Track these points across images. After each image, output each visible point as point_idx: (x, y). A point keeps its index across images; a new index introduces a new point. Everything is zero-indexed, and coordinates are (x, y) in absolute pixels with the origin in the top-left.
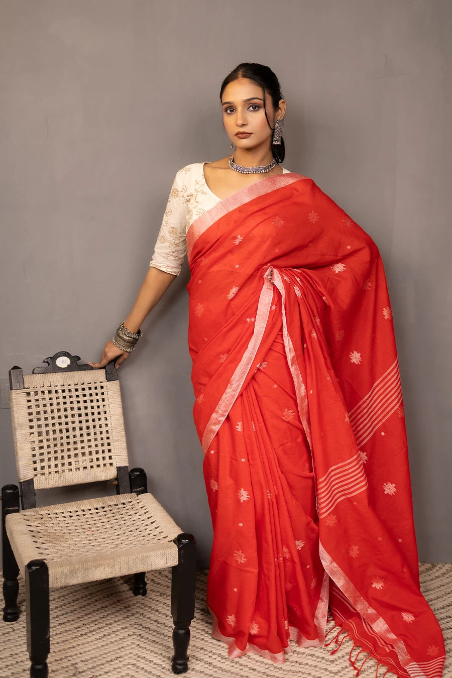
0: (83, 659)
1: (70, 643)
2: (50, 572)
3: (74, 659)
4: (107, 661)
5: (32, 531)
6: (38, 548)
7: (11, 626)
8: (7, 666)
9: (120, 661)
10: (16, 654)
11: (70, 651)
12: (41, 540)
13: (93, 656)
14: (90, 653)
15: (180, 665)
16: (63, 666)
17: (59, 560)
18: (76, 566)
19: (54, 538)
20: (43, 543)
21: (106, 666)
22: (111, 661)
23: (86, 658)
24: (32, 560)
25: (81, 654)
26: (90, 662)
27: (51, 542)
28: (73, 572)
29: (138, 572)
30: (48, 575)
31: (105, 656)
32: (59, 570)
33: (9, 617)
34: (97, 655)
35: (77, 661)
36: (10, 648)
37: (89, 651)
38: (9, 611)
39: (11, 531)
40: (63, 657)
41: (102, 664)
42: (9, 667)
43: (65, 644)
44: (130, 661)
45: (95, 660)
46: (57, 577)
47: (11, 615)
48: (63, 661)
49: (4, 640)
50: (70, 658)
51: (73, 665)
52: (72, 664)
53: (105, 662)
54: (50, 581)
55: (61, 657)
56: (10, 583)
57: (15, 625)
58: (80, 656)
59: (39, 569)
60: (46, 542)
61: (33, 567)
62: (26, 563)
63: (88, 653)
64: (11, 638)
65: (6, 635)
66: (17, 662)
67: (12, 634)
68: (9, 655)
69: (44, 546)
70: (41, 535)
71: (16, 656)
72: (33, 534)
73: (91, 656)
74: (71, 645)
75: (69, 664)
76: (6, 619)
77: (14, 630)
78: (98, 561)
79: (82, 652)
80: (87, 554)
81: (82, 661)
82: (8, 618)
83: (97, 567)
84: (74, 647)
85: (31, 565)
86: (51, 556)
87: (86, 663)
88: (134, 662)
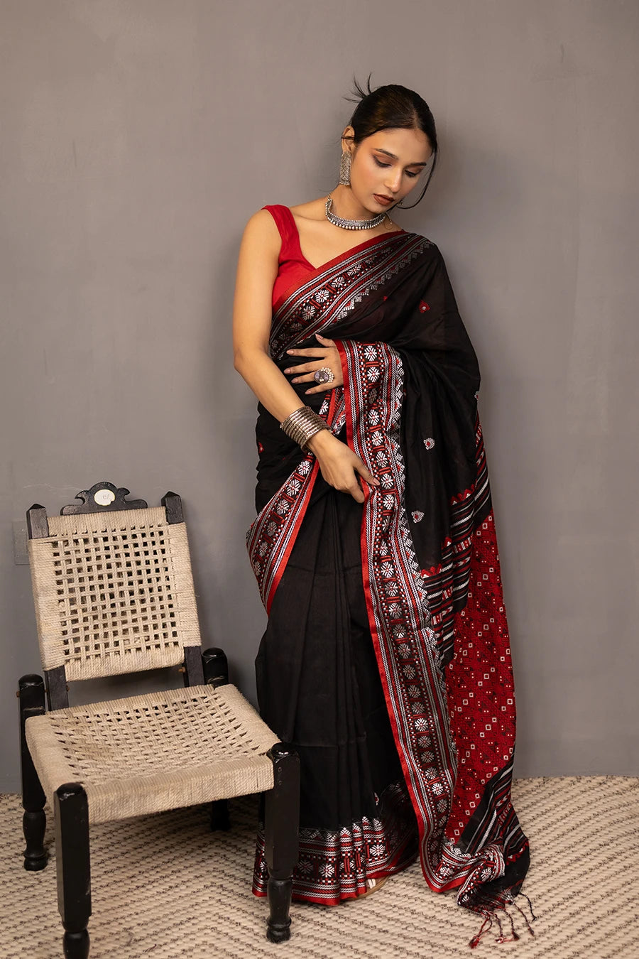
0: (141, 922)
1: (121, 899)
2: (90, 801)
3: (128, 921)
4: (174, 924)
5: (64, 742)
6: (73, 766)
7: (36, 876)
8: (32, 932)
9: (193, 924)
10: (45, 916)
11: (120, 910)
12: (76, 755)
13: (155, 918)
14: (150, 913)
15: (279, 930)
16: (112, 932)
17: (103, 783)
18: (128, 793)
19: (94, 752)
20: (79, 759)
21: (174, 930)
22: (181, 923)
23: (145, 919)
24: (63, 783)
25: (137, 914)
26: (150, 925)
27: (92, 758)
28: (123, 800)
29: (217, 799)
30: (87, 806)
31: (172, 917)
32: (103, 797)
33: (33, 864)
34: (161, 915)
35: (132, 925)
36: (35, 907)
37: (149, 910)
38: (33, 856)
39: (33, 744)
40: (112, 919)
41: (168, 929)
42: (35, 935)
43: (115, 901)
44: (208, 924)
45: (157, 922)
46: (100, 808)
47: (35, 860)
48: (112, 924)
49: (26, 896)
50: (122, 921)
51: (125, 930)
52: (125, 929)
53: (171, 925)
54: (90, 814)
55: (109, 919)
56: (33, 816)
57: (43, 875)
58: (136, 917)
59: (74, 797)
60: (83, 757)
61: (65, 795)
62: (56, 788)
63: (147, 913)
64: (37, 893)
65: (30, 889)
66: (45, 927)
67: (38, 887)
68: (34, 918)
69: (81, 763)
70: (75, 747)
71: (45, 919)
72: (64, 746)
73: (152, 917)
74: (122, 903)
75: (120, 928)
76: (28, 867)
77: (41, 882)
78: (156, 784)
79: (139, 912)
80: (142, 773)
81: (139, 924)
82: (32, 866)
83: (157, 793)
84: (126, 905)
85: (61, 791)
86: (91, 777)
87: (145, 927)
88: (213, 925)
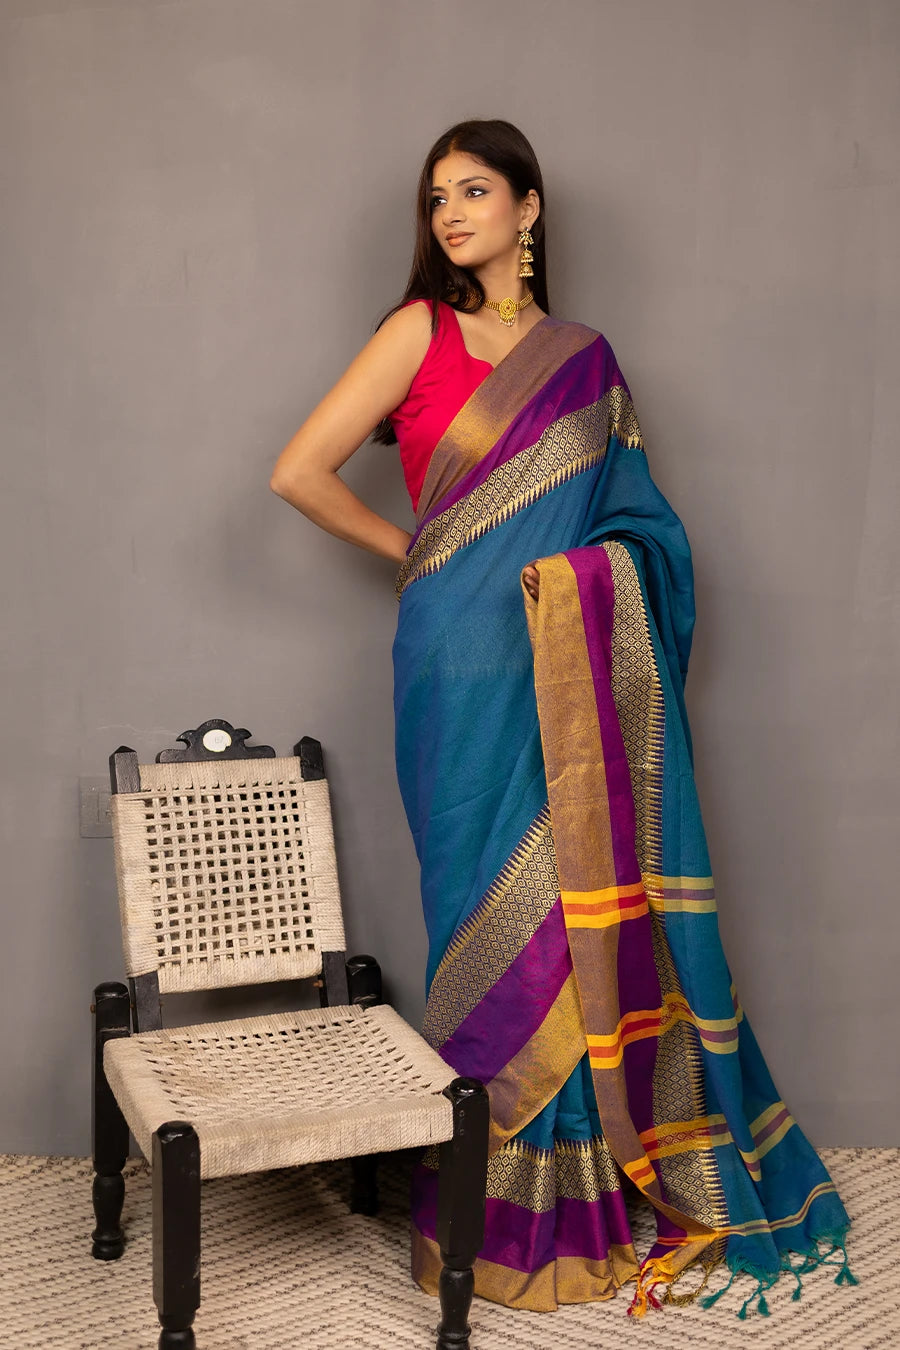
0: (257, 1330)
1: (228, 1299)
2: (203, 1147)
3: (239, 1328)
4: (303, 1334)
5: (160, 1072)
6: (175, 1102)
7: (106, 1268)
8: (107, 1338)
9: (329, 1334)
10: (122, 1317)
11: (228, 1313)
12: (177, 1090)
13: (276, 1324)
14: (268, 1318)
15: (454, 1342)
16: (218, 1340)
17: (218, 1124)
18: (254, 1136)
19: (205, 1087)
20: (183, 1096)
21: (303, 1341)
22: (313, 1332)
23: (262, 1326)
24: (164, 1122)
25: (251, 1319)
26: (270, 1333)
27: (198, 1094)
28: (248, 1148)
29: (374, 1151)
30: (198, 1153)
31: (299, 1324)
32: (221, 1142)
33: (105, 1250)
34: (284, 1322)
35: (245, 1333)
36: (108, 1306)
37: (267, 1315)
38: (105, 1238)
39: (118, 1076)
40: (216, 1324)
41: (295, 1339)
42: (110, 1341)
43: (218, 1301)
44: (350, 1334)
45: (280, 1330)
46: (217, 1158)
47: (109, 1244)
48: (218, 1331)
49: (94, 1292)
50: (230, 1327)
51: (236, 1339)
52: (235, 1337)
53: (299, 1334)
54: (202, 1164)
55: (212, 1324)
56: (107, 1182)
57: (115, 1265)
58: (250, 1322)
59: (180, 1141)
60: (188, 1093)
61: (169, 1136)
62: (155, 1128)
63: (264, 1319)
64: (109, 1289)
65: (98, 1284)
66: (125, 1331)
67: (110, 1281)
68: (107, 1319)
69: (186, 1100)
70: (175, 1080)
71: (123, 1321)
72: (162, 1077)
73: (272, 1324)
74: (230, 1304)
75: (229, 1337)
76: (97, 1254)
77: (114, 1275)
78: (296, 1126)
79: (254, 1316)
80: (272, 1114)
81: (254, 1333)
82: (101, 1252)
83: (294, 1138)
84: (235, 1307)
85: (164, 1130)
86: (199, 1115)
87: (262, 1336)
88: (359, 1334)
